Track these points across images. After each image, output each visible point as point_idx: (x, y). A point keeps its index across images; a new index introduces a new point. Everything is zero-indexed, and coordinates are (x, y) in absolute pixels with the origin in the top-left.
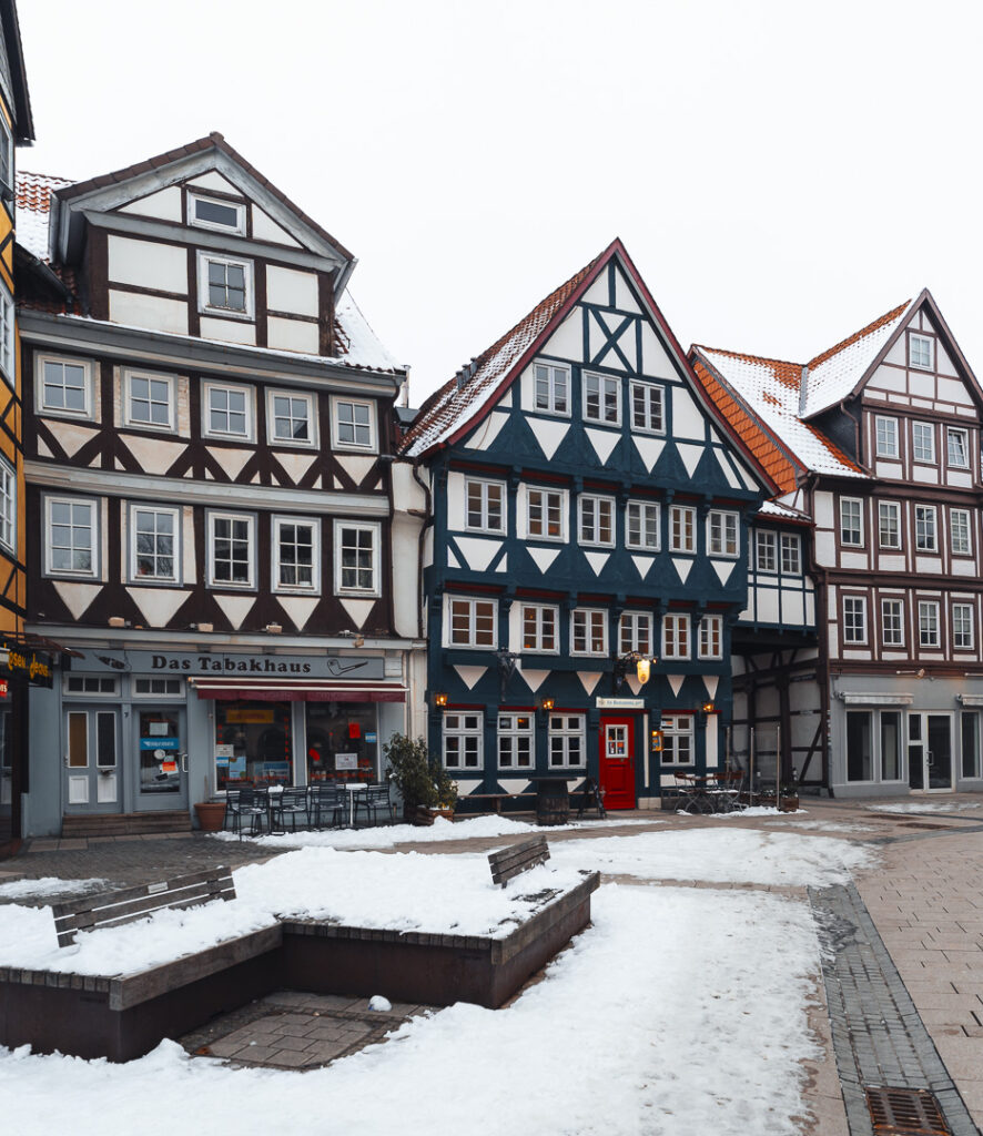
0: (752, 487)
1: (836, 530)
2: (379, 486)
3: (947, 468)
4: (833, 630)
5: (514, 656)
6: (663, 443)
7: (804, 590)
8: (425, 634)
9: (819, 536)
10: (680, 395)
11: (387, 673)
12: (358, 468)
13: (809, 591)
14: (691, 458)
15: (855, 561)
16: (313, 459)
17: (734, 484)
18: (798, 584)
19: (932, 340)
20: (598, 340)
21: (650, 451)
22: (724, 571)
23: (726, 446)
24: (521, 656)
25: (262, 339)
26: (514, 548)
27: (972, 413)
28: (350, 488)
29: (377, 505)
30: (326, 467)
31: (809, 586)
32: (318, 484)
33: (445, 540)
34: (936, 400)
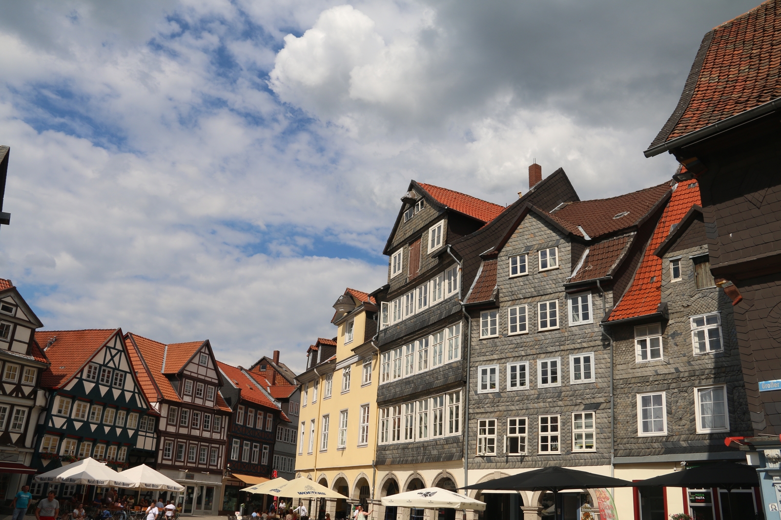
0: (145, 407)
1: (167, 418)
2: (32, 397)
3: (206, 400)
4: (160, 453)
5: (61, 457)
6: (121, 391)
7: (153, 438)
8: (34, 446)
9: (161, 419)
10: (129, 376)
11: (19, 459)
12: (27, 390)
13: (155, 438)
14: (128, 396)
15: (172, 429)
16: (14, 386)
17: (139, 406)
18: (151, 435)
19: (208, 356)
20: (108, 357)
21: (116, 393)
22: (131, 433)
23: (139, 393)
24: (63, 456)
25: (10, 349)
26: (70, 421)
27: (217, 382)
28: (24, 397)
29: (29, 403)
30: (18, 389)
31: (155, 436)
32: (14, 395)
33: (49, 417)
34: (206, 376)
